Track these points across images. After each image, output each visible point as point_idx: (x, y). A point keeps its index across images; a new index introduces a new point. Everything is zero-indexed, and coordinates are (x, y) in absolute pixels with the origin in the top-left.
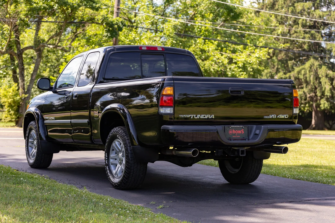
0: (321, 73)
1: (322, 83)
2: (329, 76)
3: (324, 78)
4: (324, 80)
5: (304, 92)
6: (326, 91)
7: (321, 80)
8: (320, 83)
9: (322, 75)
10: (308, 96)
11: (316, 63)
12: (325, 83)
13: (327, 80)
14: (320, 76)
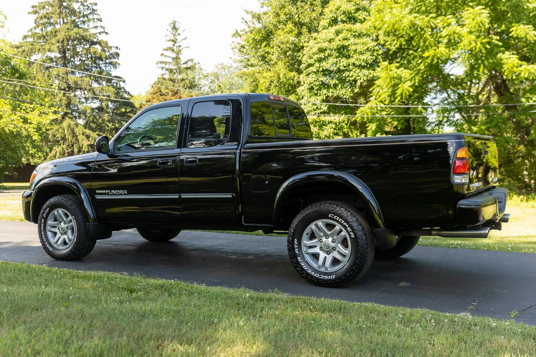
0: (78, 131)
1: (80, 140)
2: (85, 134)
3: (81, 135)
4: (80, 137)
5: (62, 148)
6: (84, 147)
7: (78, 138)
8: (78, 140)
9: (79, 133)
10: (67, 151)
11: (72, 123)
12: (83, 140)
13: (84, 137)
14: (77, 134)
